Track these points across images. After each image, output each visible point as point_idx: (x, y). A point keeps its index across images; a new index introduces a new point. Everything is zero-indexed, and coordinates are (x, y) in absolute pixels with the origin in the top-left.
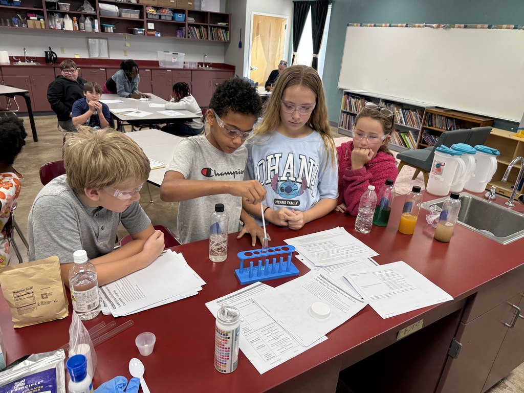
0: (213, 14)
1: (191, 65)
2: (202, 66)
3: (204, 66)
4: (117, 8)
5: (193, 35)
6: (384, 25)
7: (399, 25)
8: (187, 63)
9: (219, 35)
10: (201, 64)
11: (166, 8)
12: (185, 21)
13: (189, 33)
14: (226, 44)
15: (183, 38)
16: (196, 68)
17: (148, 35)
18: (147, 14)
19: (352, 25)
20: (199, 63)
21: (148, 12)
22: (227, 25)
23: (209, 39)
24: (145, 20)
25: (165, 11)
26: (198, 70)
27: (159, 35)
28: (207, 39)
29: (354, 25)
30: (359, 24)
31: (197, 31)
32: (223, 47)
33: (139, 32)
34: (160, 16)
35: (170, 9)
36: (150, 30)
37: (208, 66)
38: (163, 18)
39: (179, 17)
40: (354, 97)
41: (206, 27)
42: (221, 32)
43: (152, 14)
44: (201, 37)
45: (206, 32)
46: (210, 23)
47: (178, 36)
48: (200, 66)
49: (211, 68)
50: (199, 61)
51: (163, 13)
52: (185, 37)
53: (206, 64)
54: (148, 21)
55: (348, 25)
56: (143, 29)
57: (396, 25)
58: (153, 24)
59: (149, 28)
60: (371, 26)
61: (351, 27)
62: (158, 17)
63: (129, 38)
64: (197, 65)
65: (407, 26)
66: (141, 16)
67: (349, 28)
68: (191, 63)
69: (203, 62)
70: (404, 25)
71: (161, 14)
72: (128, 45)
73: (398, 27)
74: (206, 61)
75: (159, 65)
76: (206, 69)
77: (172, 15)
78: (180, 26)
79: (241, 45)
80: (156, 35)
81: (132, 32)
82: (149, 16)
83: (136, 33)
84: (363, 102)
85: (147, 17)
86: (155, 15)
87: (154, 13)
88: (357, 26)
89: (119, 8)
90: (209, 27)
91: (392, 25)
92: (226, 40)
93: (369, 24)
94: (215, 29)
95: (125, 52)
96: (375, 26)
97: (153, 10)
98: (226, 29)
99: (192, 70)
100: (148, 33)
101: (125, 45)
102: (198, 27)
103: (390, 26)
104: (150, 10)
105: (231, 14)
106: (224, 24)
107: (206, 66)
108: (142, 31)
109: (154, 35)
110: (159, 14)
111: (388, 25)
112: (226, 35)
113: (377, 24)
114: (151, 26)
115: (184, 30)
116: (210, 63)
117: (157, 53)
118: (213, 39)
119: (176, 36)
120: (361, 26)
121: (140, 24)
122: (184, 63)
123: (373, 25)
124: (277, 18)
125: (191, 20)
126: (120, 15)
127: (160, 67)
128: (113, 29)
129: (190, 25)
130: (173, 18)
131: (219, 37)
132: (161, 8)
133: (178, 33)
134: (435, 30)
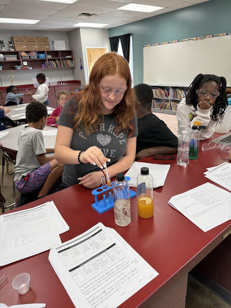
0: (62, 52)
1: (54, 84)
2: (60, 83)
3: (61, 83)
4: (2, 55)
5: (52, 66)
6: (164, 43)
7: (174, 41)
8: (51, 83)
9: (68, 63)
10: (60, 82)
11: (33, 52)
12: (46, 58)
13: (49, 65)
14: (73, 68)
15: (46, 68)
16: (57, 85)
17: (24, 69)
18: (22, 57)
19: (146, 46)
20: (58, 82)
21: (22, 55)
22: (71, 57)
23: (62, 67)
24: (21, 60)
25: (33, 53)
26: (58, 86)
27: (31, 68)
28: (61, 67)
29: (147, 46)
30: (150, 45)
31: (54, 63)
32: (72, 71)
33: (18, 68)
34: (30, 57)
35: (36, 52)
36: (25, 66)
37: (64, 83)
38: (32, 57)
39: (42, 56)
40: (154, 88)
41: (59, 60)
42: (69, 62)
43: (25, 56)
44: (57, 66)
45: (59, 63)
46: (61, 57)
47: (43, 67)
48: (59, 84)
49: (66, 84)
50: (58, 81)
51: (32, 54)
52: (47, 68)
53: (63, 82)
54: (23, 61)
55: (144, 47)
56: (21, 66)
57: (172, 42)
58: (26, 62)
59: (24, 64)
60: (157, 45)
61: (145, 47)
62: (28, 58)
63: (13, 73)
64: (57, 83)
65: (178, 42)
66: (18, 58)
67: (144, 48)
68: (53, 83)
69: (60, 81)
70: (177, 41)
71: (31, 55)
72: (13, 77)
73: (173, 43)
74: (62, 80)
75: (34, 87)
76: (63, 85)
77: (37, 55)
78: (43, 61)
79: (82, 68)
80: (29, 68)
81: (14, 68)
82: (23, 58)
83: (17, 69)
84: (160, 90)
85: (22, 58)
86: (27, 56)
87: (26, 55)
88: (149, 46)
89: (3, 55)
90: (61, 60)
91: (169, 42)
92: (73, 66)
93: (156, 44)
94: (65, 60)
95: (12, 81)
96: (159, 44)
97: (25, 54)
98: (71, 59)
99: (54, 87)
100: (24, 68)
101: (11, 77)
102: (54, 60)
103: (168, 43)
104: (23, 54)
105: (73, 50)
106: (70, 57)
107: (63, 83)
108: (20, 67)
109: (28, 69)
110: (29, 55)
111: (167, 42)
112: (72, 63)
113: (160, 43)
114: (25, 63)
115: (46, 63)
116: (65, 81)
117: (32, 79)
118: (64, 66)
119: (42, 68)
120: (151, 46)
121: (19, 63)
122: (49, 83)
123: (158, 44)
124: (101, 49)
125: (49, 57)
126: (5, 60)
127: (35, 88)
128: (2, 69)
129: (49, 60)
130: (38, 57)
131: (68, 65)
132: (30, 52)
133: (43, 65)
134: (196, 41)
